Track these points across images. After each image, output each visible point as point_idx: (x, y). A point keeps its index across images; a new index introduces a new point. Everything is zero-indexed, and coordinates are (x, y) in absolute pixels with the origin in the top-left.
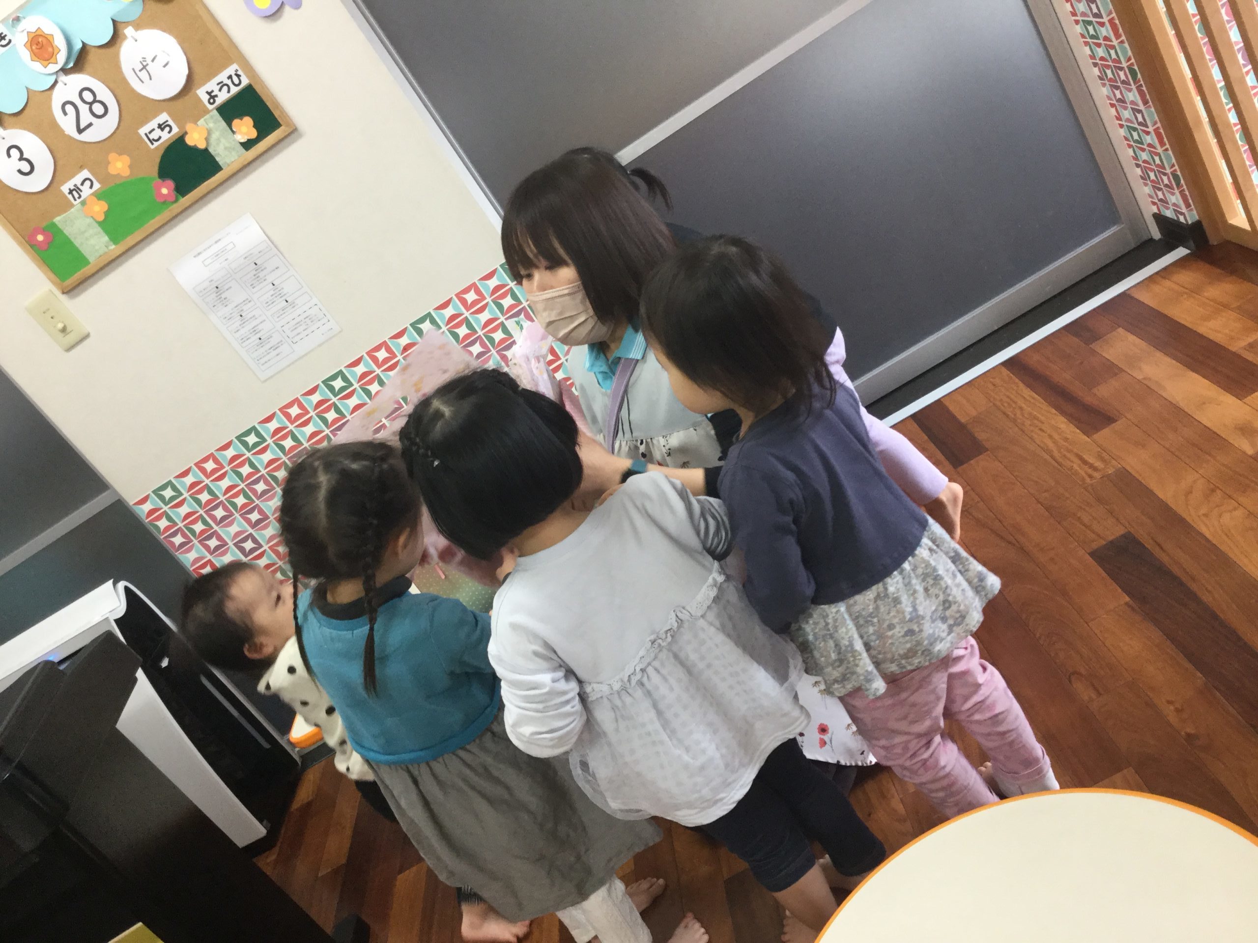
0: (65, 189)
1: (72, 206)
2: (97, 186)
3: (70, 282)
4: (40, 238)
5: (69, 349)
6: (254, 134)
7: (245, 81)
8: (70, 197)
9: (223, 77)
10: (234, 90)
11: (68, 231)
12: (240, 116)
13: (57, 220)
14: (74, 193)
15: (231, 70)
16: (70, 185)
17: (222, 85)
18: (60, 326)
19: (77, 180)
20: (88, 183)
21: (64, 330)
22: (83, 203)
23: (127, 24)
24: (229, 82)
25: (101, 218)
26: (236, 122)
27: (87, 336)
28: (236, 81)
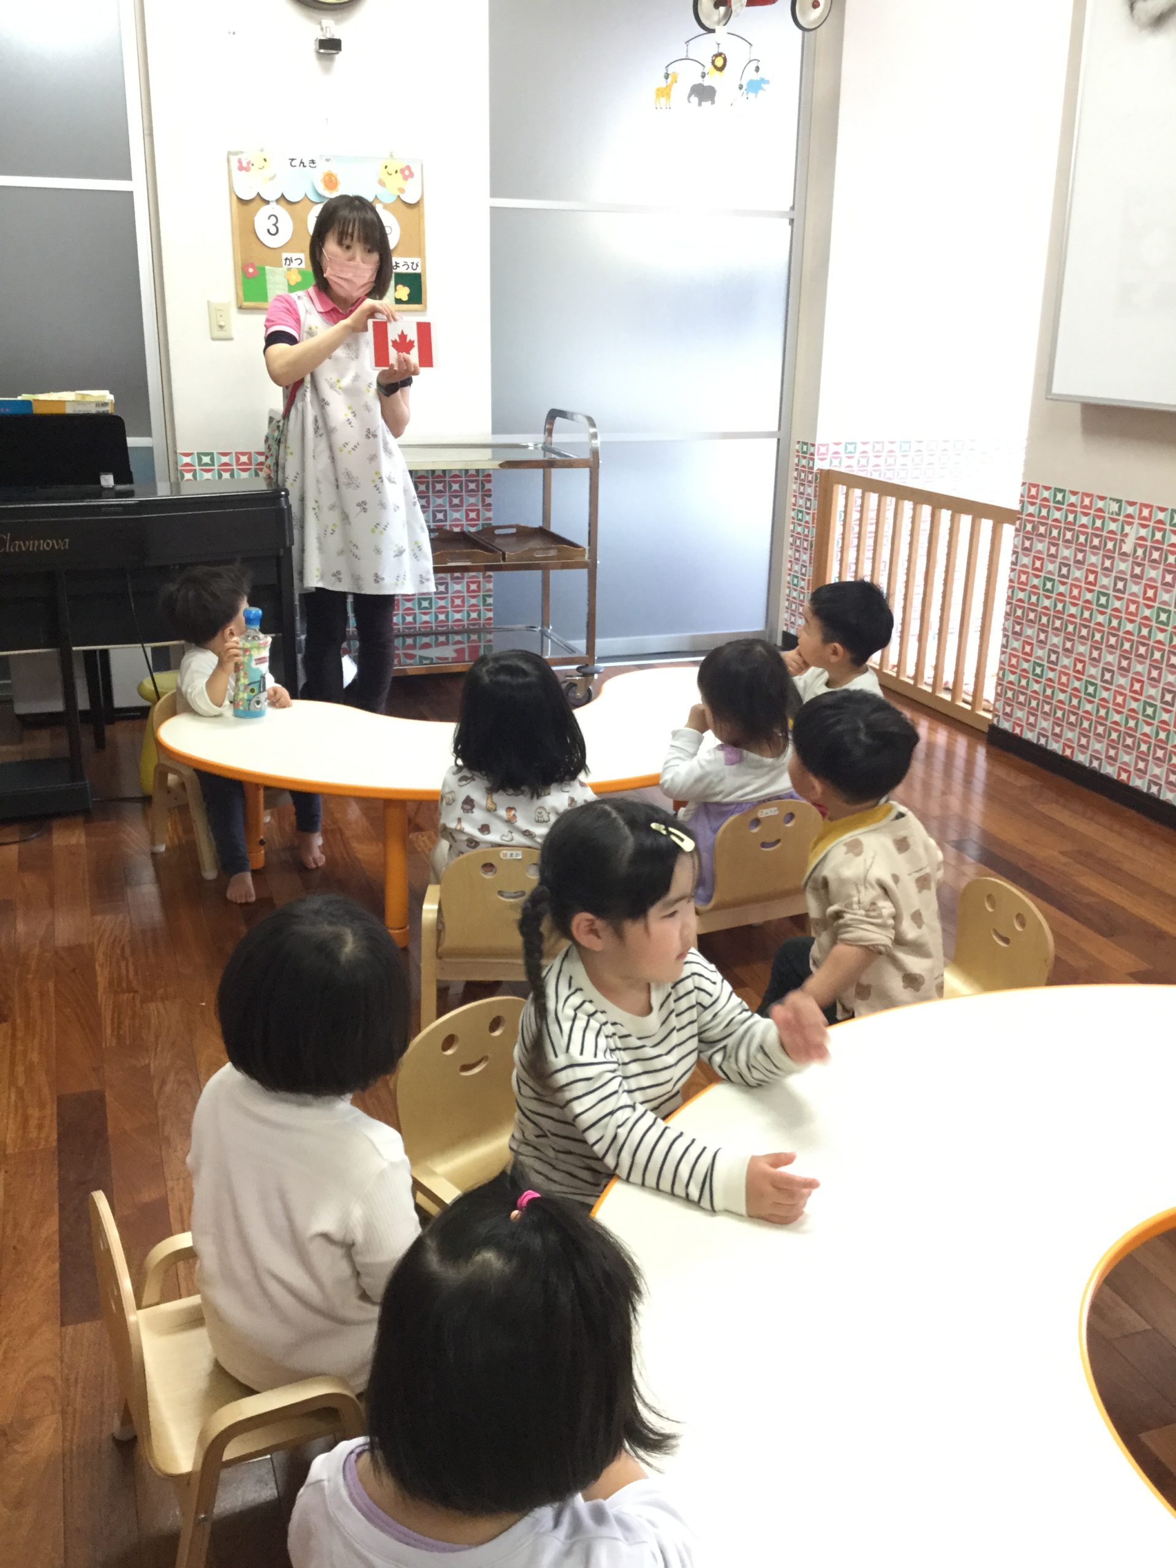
0: (285, 255)
1: (281, 266)
2: (303, 266)
3: (246, 304)
4: (251, 270)
5: (213, 339)
6: (405, 298)
7: (418, 271)
8: (284, 262)
9: (409, 260)
10: (410, 271)
11: (269, 277)
12: (404, 285)
13: (267, 268)
14: (288, 261)
15: (416, 260)
16: (288, 255)
17: (406, 264)
18: (222, 323)
19: (294, 256)
20: (299, 261)
21: (221, 327)
22: (289, 269)
23: (380, 202)
24: (410, 265)
25: (293, 283)
26: (400, 287)
27: (231, 339)
28: (415, 267)
